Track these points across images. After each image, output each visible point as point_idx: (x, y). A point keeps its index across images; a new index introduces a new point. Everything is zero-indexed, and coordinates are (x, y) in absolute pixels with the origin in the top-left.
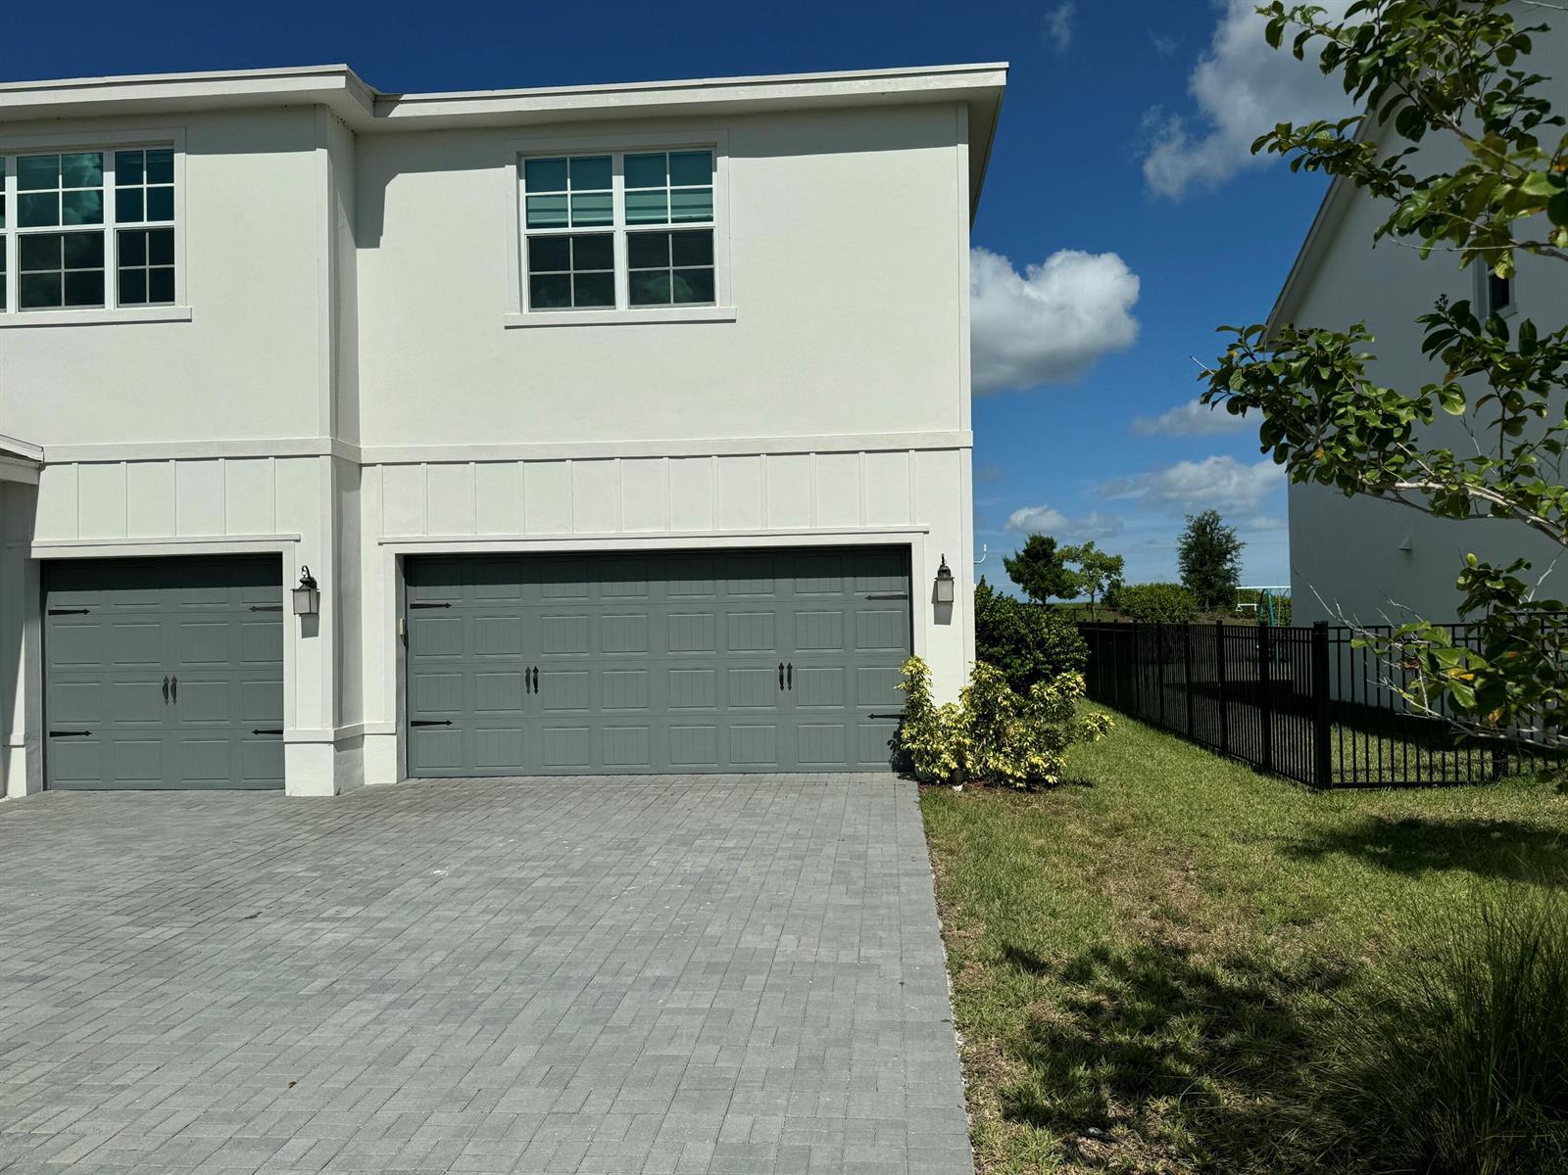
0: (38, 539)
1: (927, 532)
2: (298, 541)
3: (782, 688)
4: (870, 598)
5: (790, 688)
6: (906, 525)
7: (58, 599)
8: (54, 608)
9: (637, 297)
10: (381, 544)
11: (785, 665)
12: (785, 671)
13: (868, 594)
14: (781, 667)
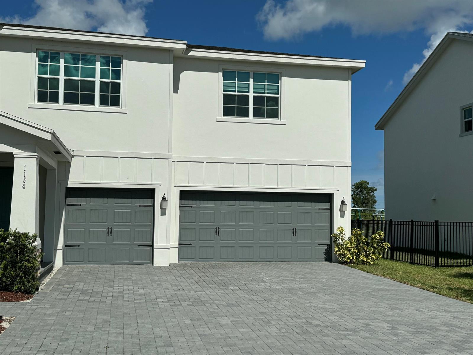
0: (70, 181)
1: (338, 190)
2: (161, 185)
3: (293, 235)
4: (319, 209)
5: (295, 236)
6: (333, 188)
7: (71, 201)
8: (69, 204)
9: (255, 115)
10: (175, 187)
11: (294, 229)
12: (294, 230)
13: (319, 208)
14: (293, 229)
